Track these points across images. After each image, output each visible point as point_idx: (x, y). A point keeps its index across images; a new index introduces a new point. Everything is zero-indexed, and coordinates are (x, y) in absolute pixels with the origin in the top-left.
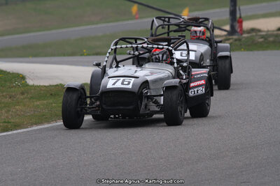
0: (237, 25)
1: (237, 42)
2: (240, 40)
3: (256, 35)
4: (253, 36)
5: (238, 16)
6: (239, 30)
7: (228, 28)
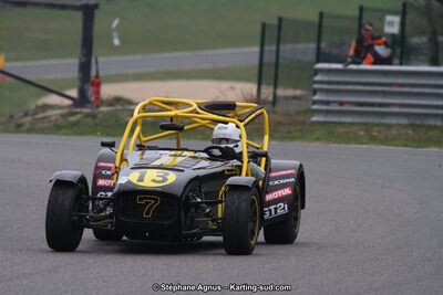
0: (90, 90)
1: (89, 120)
2: (94, 116)
3: (124, 110)
4: (118, 110)
5: (93, 73)
6: (93, 99)
7: (74, 93)
